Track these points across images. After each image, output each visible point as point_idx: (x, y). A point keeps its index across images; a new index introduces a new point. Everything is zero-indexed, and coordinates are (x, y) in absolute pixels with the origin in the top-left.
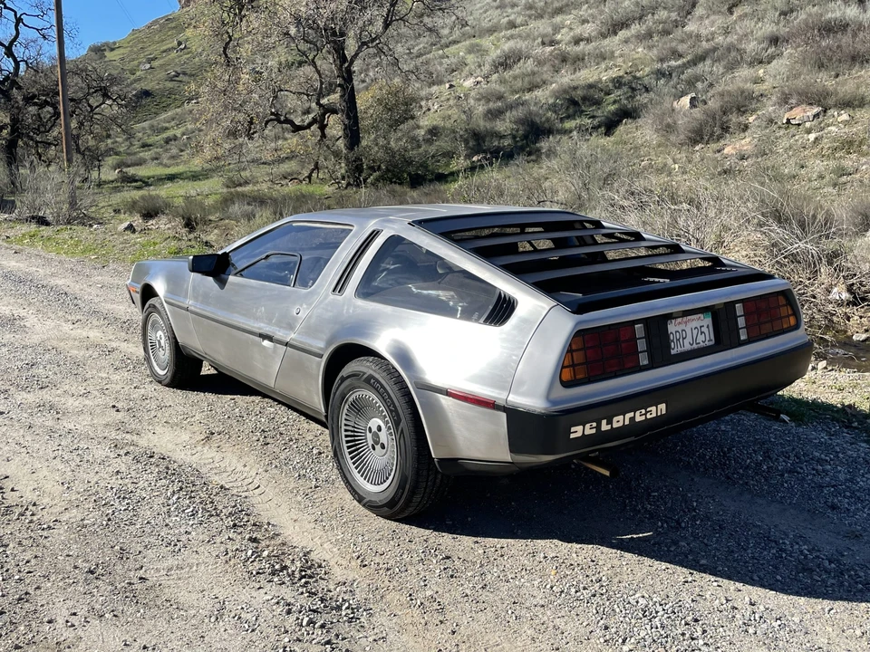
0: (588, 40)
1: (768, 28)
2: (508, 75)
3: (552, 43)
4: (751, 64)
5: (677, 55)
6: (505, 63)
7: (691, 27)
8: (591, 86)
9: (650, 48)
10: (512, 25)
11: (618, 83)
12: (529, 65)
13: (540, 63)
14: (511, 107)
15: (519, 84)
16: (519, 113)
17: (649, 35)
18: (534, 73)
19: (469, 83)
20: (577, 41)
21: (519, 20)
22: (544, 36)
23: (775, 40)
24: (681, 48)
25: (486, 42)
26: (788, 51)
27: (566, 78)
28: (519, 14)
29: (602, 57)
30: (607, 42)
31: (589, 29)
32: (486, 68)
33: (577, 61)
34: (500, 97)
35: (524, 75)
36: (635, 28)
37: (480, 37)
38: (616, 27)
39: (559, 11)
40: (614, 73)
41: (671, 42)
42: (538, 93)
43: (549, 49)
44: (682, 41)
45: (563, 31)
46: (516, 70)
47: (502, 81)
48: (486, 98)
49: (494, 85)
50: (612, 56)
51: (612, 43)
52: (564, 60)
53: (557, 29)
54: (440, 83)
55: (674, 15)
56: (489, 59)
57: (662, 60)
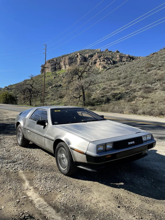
0: (116, 86)
1: (140, 87)
2: (104, 91)
3: (111, 86)
4: (137, 92)
5: (128, 89)
6: (104, 89)
7: (131, 85)
8: (116, 93)
9: (125, 88)
10: (104, 82)
11: (120, 93)
12: (107, 89)
13: (109, 89)
14: (105, 96)
15: (106, 92)
16: (106, 97)
17: (125, 86)
18: (108, 91)
19: (98, 92)
20: (114, 86)
21: (105, 81)
22: (109, 85)
23: (140, 89)
24: (129, 88)
25: (100, 84)
26: (142, 90)
27: (113, 92)
28: (105, 80)
29: (118, 89)
30: (118, 86)
31: (116, 84)
32: (101, 90)
33: (114, 89)
34: (103, 94)
35: (106, 91)
36: (123, 85)
37: (99, 83)
38: (120, 84)
39: (112, 80)
40: (119, 92)
41: (128, 87)
42: (108, 94)
43: (110, 87)
44: (129, 87)
45: (112, 84)
46: (105, 90)
47: (103, 92)
48: (101, 94)
49: (102, 92)
50: (119, 89)
51: (119, 87)
52: (112, 89)
53: (111, 83)
54: (94, 91)
55: (128, 83)
56: (101, 88)
57: (126, 90)
